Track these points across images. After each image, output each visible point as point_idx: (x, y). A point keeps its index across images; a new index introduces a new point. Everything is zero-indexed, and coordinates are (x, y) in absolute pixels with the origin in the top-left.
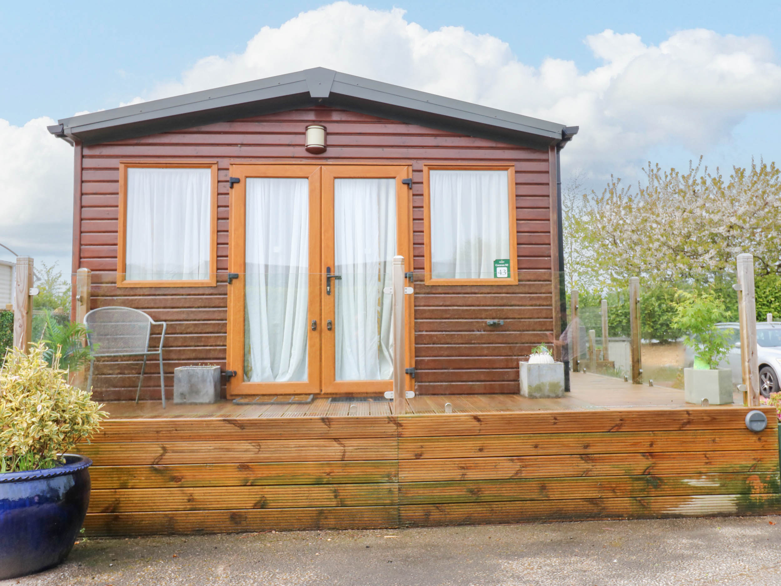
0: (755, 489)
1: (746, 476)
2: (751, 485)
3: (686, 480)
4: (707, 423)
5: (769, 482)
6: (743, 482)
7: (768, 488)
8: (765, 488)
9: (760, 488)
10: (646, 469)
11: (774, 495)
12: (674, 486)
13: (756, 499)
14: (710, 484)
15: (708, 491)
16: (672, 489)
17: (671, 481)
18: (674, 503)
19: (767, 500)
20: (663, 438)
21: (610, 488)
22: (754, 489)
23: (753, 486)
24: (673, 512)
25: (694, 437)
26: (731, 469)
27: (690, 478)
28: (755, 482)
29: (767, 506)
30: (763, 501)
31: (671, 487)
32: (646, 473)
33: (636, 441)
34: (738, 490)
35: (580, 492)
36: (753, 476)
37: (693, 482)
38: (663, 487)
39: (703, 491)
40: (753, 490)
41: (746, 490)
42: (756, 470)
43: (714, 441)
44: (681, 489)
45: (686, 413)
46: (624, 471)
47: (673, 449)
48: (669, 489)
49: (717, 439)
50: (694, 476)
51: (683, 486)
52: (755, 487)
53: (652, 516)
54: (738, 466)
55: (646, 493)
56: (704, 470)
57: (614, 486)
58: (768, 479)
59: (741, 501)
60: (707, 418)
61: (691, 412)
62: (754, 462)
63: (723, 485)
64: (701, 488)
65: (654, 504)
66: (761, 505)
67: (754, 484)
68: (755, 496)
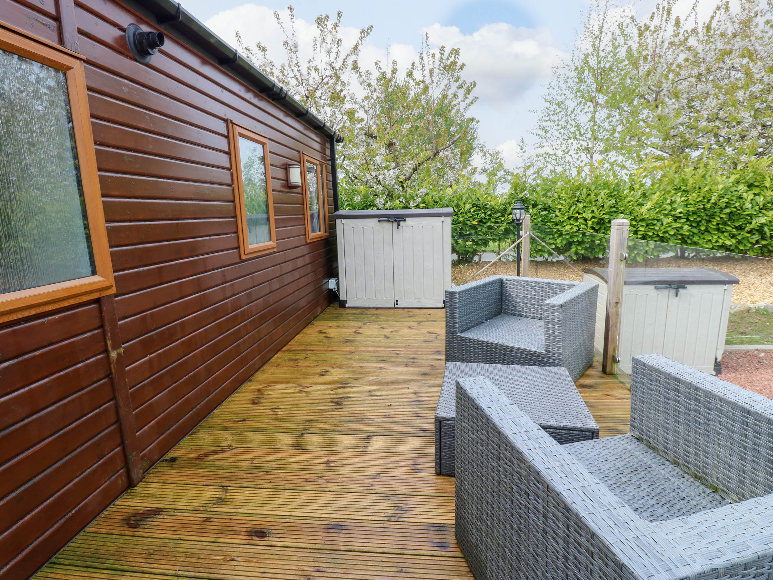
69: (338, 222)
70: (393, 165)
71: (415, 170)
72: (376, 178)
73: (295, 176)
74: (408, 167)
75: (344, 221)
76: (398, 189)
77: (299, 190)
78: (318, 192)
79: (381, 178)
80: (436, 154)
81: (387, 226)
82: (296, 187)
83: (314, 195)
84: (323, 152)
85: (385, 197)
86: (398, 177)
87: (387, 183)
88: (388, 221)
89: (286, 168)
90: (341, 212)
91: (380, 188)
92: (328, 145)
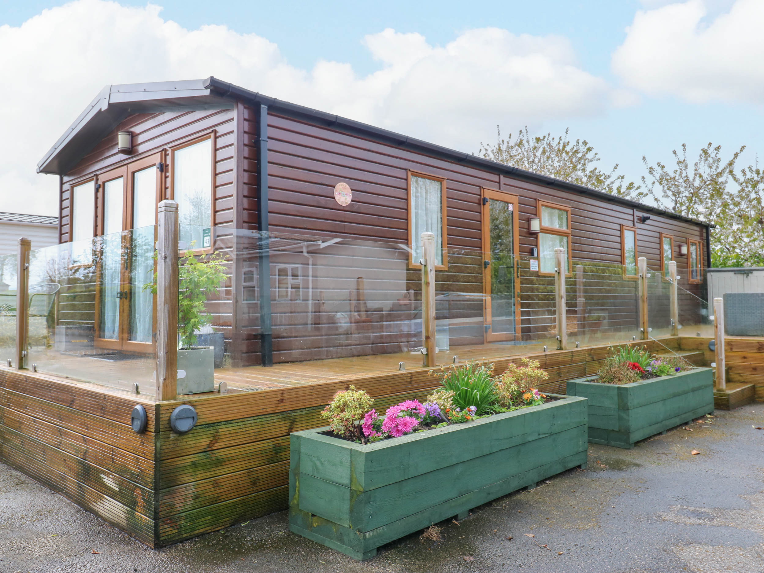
3: (102, 475)
4: (114, 412)
10: (85, 453)
17: (95, 472)
18: (95, 498)
20: (93, 421)
21: (69, 466)
24: (95, 507)
25: (108, 426)
27: (104, 473)
31: (95, 478)
32: (85, 458)
37: (106, 480)
38: (91, 477)
44: (99, 484)
46: (75, 451)
48: (94, 481)
49: (119, 434)
50: (107, 472)
51: (100, 481)
54: (130, 471)
55: (83, 479)
56: (112, 468)
57: (71, 464)
60: (114, 407)
61: (106, 397)
63: (120, 491)
65: (87, 493)
69: (709, 274)
73: (684, 250)
75: (712, 273)
77: (685, 257)
78: (696, 259)
81: (740, 277)
82: (684, 255)
83: (695, 261)
84: (701, 235)
88: (741, 273)
89: (680, 247)
90: (712, 269)
92: (704, 230)
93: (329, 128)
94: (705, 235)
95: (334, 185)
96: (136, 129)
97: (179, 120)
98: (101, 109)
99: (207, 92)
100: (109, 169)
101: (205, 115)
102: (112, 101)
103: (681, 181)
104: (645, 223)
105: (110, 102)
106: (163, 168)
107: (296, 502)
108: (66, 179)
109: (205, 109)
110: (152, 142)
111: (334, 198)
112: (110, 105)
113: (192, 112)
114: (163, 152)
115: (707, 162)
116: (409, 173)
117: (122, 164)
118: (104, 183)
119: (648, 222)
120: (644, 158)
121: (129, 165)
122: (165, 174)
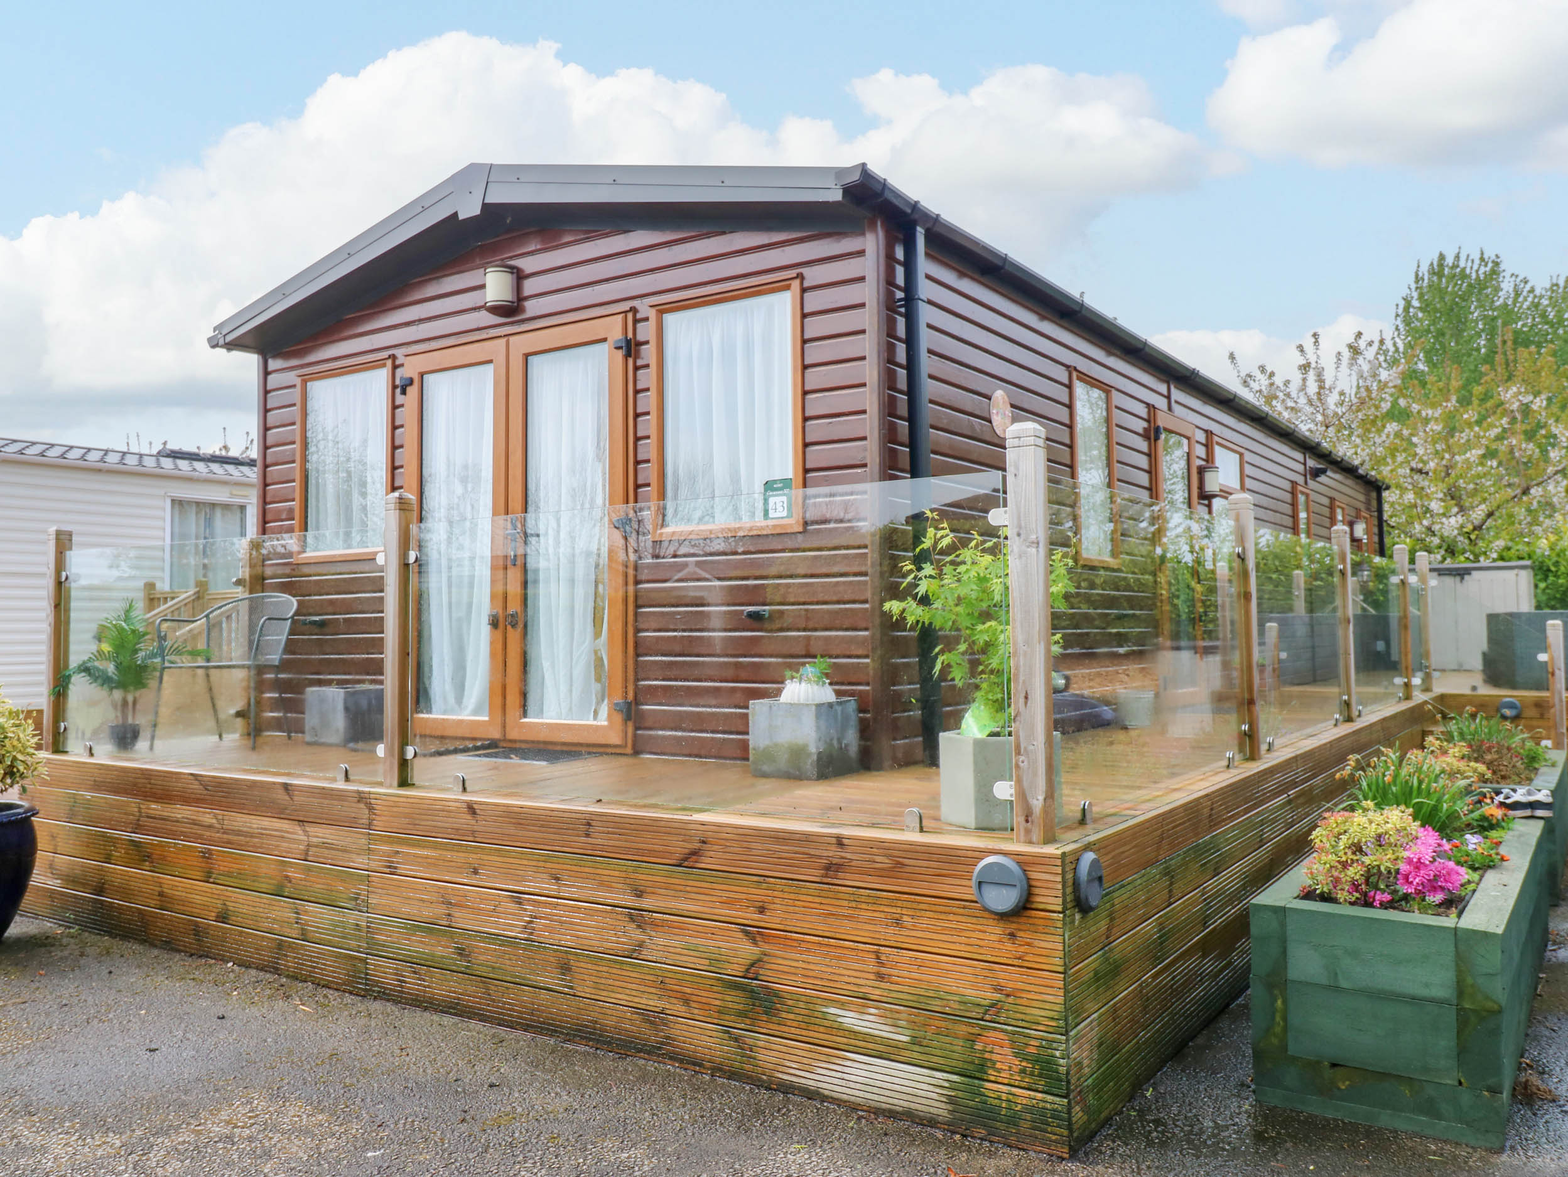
0: (999, 1070)
1: (976, 1030)
2: (987, 1055)
3: (832, 1010)
4: (882, 873)
5: (1036, 1060)
6: (968, 1044)
7: (1032, 1074)
8: (1023, 1071)
9: (1010, 1069)
10: (752, 965)
11: (1049, 1098)
12: (806, 1019)
13: (1000, 1099)
14: (885, 1031)
15: (881, 1048)
16: (803, 1025)
17: (802, 1005)
18: (805, 1061)
19: (1028, 1109)
20: (786, 895)
21: (679, 995)
22: (993, 1068)
23: (994, 1062)
24: (803, 1081)
25: (854, 904)
26: (939, 1002)
27: (842, 1005)
28: (997, 1049)
29: (1028, 1124)
30: (1019, 1107)
31: (800, 1018)
32: (751, 975)
33: (732, 895)
34: (954, 1063)
35: (628, 991)
36: (991, 1033)
37: (850, 1019)
38: (784, 1015)
39: (871, 1046)
40: (990, 1072)
41: (971, 1067)
42: (1002, 1020)
43: (898, 923)
44: (821, 1029)
45: (834, 841)
46: (707, 962)
47: (805, 926)
48: (795, 1024)
49: (905, 918)
50: (852, 1003)
51: (826, 1023)
52: (998, 1065)
53: (760, 1080)
54: (957, 998)
55: (748, 1021)
56: (876, 993)
57: (688, 990)
58: (1033, 1050)
59: (960, 1094)
60: (883, 861)
61: (846, 841)
62: (998, 996)
63: (915, 1041)
64: (866, 1037)
65: (765, 1052)
66: (1013, 1120)
67: (995, 1057)
68: (995, 1090)
70: (1455, 510)
71: (1490, 515)
72: (1429, 529)
73: (1358, 531)
74: (1478, 514)
76: (1463, 542)
79: (1436, 527)
80: (1526, 491)
84: (1370, 502)
85: (1442, 552)
86: (1462, 527)
87: (1446, 534)
88: (1449, 575)
89: (1351, 525)
91: (1436, 541)
92: (1374, 495)
93: (982, 279)
94: (1374, 503)
95: (988, 393)
96: (527, 264)
97: (677, 249)
98: (455, 214)
99: (836, 196)
100: (434, 345)
101: (761, 243)
102: (493, 198)
103: (1302, 401)
104: (1318, 479)
105: (486, 201)
106: (631, 348)
107: (1275, 1041)
108: (273, 364)
109: (769, 229)
110: (588, 290)
111: (990, 422)
112: (485, 206)
113: (724, 233)
114: (630, 316)
115: (1355, 368)
116: (1075, 374)
117: (484, 336)
118: (422, 375)
119: (1322, 479)
120: (1232, 357)
121: (512, 339)
122: (635, 363)
